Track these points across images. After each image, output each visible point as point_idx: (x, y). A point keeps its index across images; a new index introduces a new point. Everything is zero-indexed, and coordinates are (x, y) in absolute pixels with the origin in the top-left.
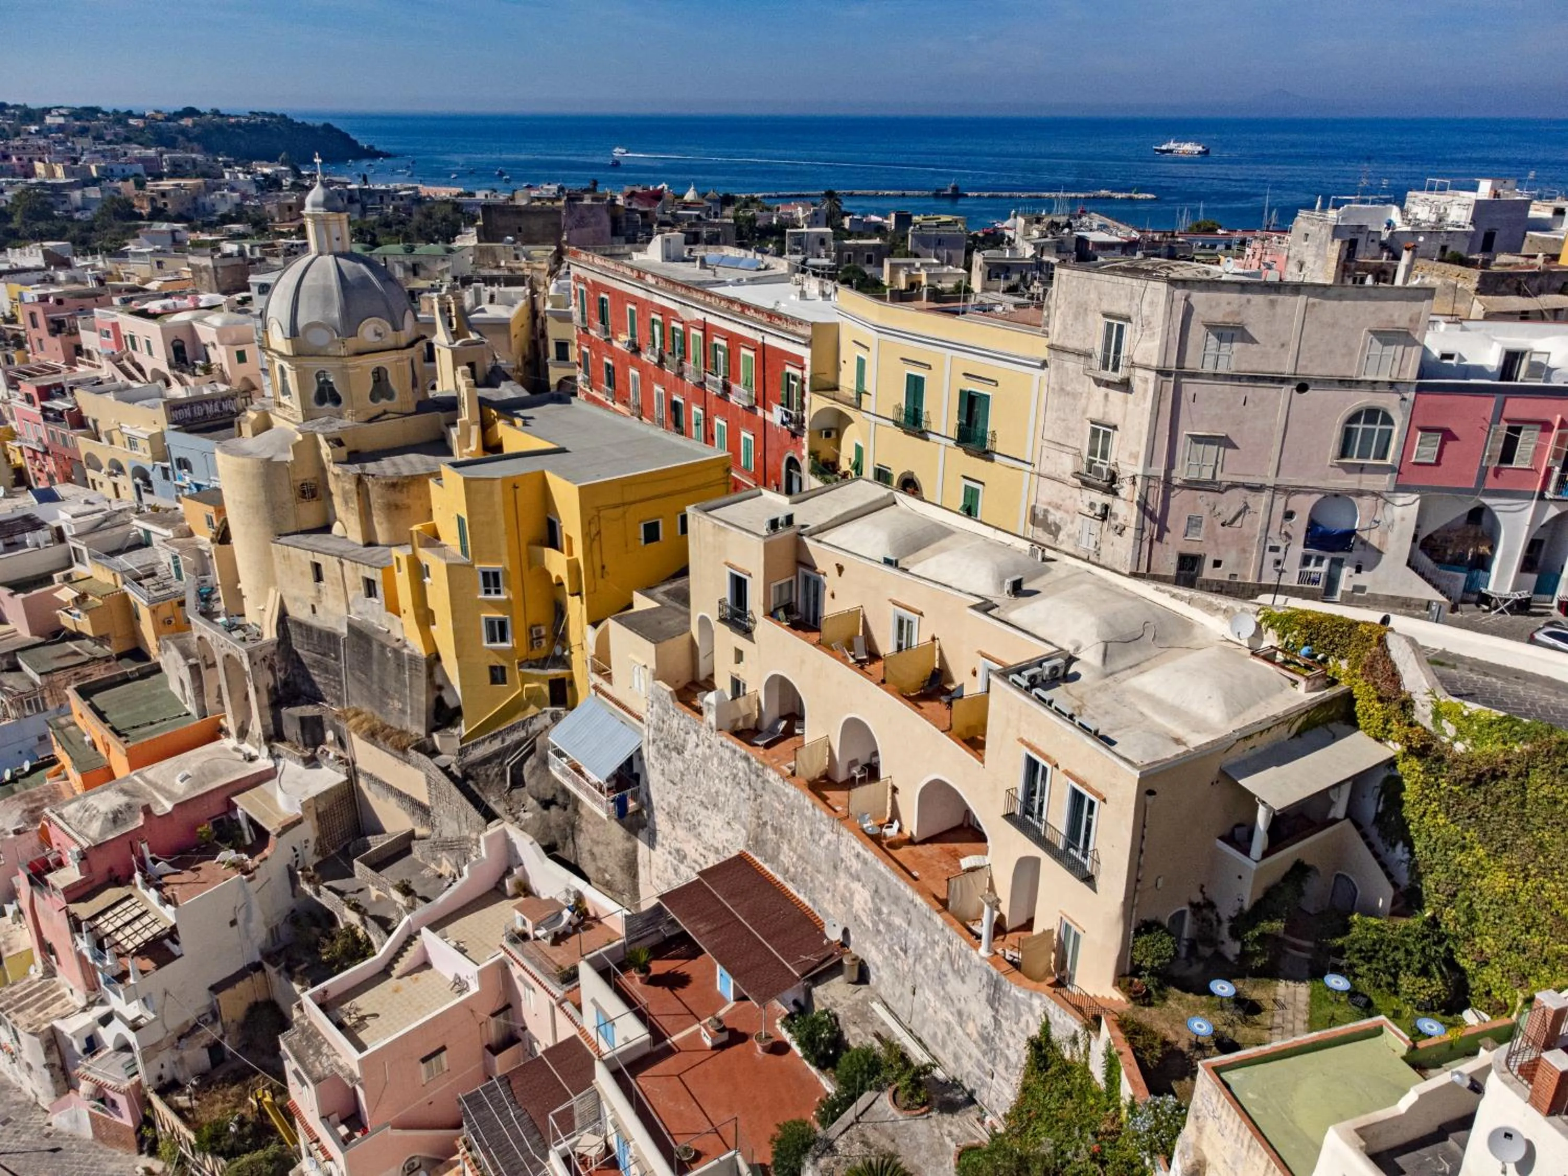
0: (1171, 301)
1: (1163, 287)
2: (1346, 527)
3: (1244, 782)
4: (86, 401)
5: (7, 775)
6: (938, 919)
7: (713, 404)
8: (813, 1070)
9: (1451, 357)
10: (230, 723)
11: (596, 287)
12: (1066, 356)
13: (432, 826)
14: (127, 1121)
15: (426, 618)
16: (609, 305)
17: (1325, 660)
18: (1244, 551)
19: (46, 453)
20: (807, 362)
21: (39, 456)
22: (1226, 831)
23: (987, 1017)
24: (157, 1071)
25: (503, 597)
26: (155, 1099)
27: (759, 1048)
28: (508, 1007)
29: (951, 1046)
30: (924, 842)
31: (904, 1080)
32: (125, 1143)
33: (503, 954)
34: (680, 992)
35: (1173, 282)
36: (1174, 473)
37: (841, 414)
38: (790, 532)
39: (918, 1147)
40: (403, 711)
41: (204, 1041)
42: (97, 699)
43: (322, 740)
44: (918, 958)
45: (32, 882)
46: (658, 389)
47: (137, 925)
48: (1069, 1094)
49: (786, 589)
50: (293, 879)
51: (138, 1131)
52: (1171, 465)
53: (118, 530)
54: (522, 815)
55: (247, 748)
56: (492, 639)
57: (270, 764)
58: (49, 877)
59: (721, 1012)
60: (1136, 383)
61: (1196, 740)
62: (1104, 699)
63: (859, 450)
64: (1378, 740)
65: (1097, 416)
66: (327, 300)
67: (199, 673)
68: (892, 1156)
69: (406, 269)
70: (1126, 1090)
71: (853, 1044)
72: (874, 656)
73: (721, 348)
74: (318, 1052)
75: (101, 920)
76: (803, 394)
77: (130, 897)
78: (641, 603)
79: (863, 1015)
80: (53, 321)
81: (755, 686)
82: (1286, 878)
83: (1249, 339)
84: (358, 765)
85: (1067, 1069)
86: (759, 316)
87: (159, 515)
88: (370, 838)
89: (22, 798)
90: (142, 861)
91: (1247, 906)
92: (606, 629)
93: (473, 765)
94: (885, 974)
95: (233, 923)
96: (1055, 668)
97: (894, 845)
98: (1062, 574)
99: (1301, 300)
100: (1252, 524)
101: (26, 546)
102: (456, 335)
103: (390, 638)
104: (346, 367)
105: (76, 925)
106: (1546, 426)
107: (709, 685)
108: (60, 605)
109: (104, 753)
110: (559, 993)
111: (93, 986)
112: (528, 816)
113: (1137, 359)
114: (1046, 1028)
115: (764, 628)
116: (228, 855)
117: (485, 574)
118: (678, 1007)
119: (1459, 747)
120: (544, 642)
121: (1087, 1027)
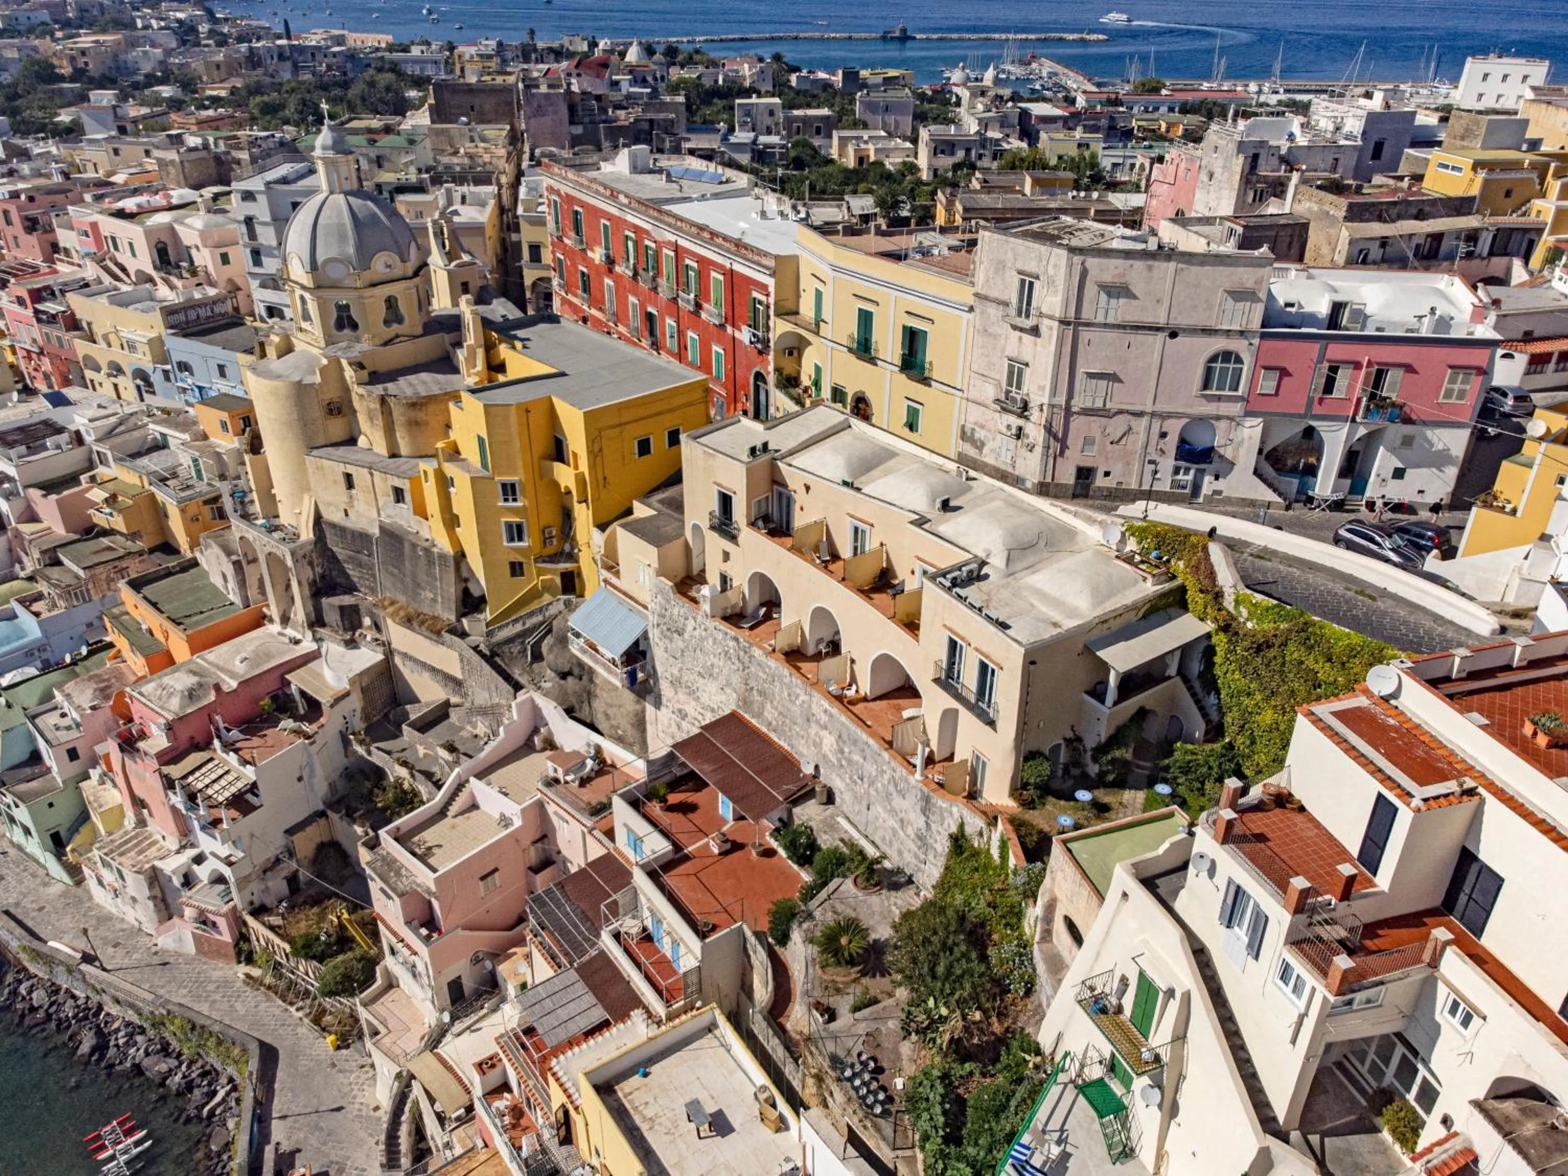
0: (1070, 266)
1: (1063, 253)
2: (1208, 445)
3: (1099, 653)
4: (77, 303)
5: (68, 659)
6: (886, 755)
7: (685, 320)
8: (795, 867)
9: (1292, 305)
10: (273, 611)
11: (570, 199)
12: (989, 304)
13: (465, 696)
14: (226, 937)
15: (451, 522)
16: (583, 218)
17: (1168, 561)
18: (1128, 463)
19: (41, 353)
20: (772, 289)
21: (34, 356)
22: (1089, 687)
23: (921, 822)
24: (249, 898)
25: (519, 504)
26: (250, 920)
27: (754, 853)
28: (544, 837)
29: (896, 845)
30: (875, 699)
31: (862, 869)
32: (226, 956)
33: (539, 795)
34: (691, 816)
35: (1072, 250)
36: (1073, 402)
37: (801, 338)
38: (766, 457)
39: (873, 913)
40: (434, 600)
41: (285, 873)
42: (147, 590)
43: (360, 625)
44: (871, 784)
45: (122, 750)
46: (632, 299)
47: (223, 782)
48: (976, 869)
49: (764, 504)
50: (346, 743)
51: (237, 945)
52: (1070, 395)
53: (136, 434)
54: (543, 684)
55: (290, 632)
56: (511, 539)
57: (314, 646)
58: (141, 745)
59: (725, 829)
60: (1043, 329)
61: (1069, 624)
62: (1005, 594)
63: (818, 369)
64: (1202, 620)
65: (1014, 355)
66: (342, 237)
67: (241, 568)
68: (854, 920)
69: (370, 161)
70: (1012, 862)
71: (824, 847)
72: (835, 557)
73: (692, 268)
74: (398, 874)
75: (191, 779)
76: (768, 317)
77: (211, 759)
78: (641, 511)
79: (832, 826)
80: (27, 219)
81: (741, 581)
82: (1132, 719)
83: (1131, 296)
84: (393, 646)
85: (976, 854)
86: (727, 245)
87: (169, 416)
88: (408, 707)
89: (90, 678)
90: (217, 729)
91: (1103, 739)
92: (614, 534)
93: (500, 644)
94: (847, 797)
95: (300, 779)
96: (971, 571)
97: (853, 702)
98: (980, 491)
99: (1172, 265)
100: (1135, 442)
101: (46, 449)
102: (450, 256)
103: (420, 538)
104: (361, 297)
105: (169, 784)
106: (1357, 365)
107: (701, 579)
108: (92, 504)
109: (162, 639)
110: (589, 824)
111: (185, 832)
112: (548, 685)
113: (1044, 310)
114: (962, 826)
115: (747, 535)
116: (288, 723)
117: (504, 486)
118: (690, 827)
119: (1249, 625)
120: (555, 541)
121: (989, 824)
